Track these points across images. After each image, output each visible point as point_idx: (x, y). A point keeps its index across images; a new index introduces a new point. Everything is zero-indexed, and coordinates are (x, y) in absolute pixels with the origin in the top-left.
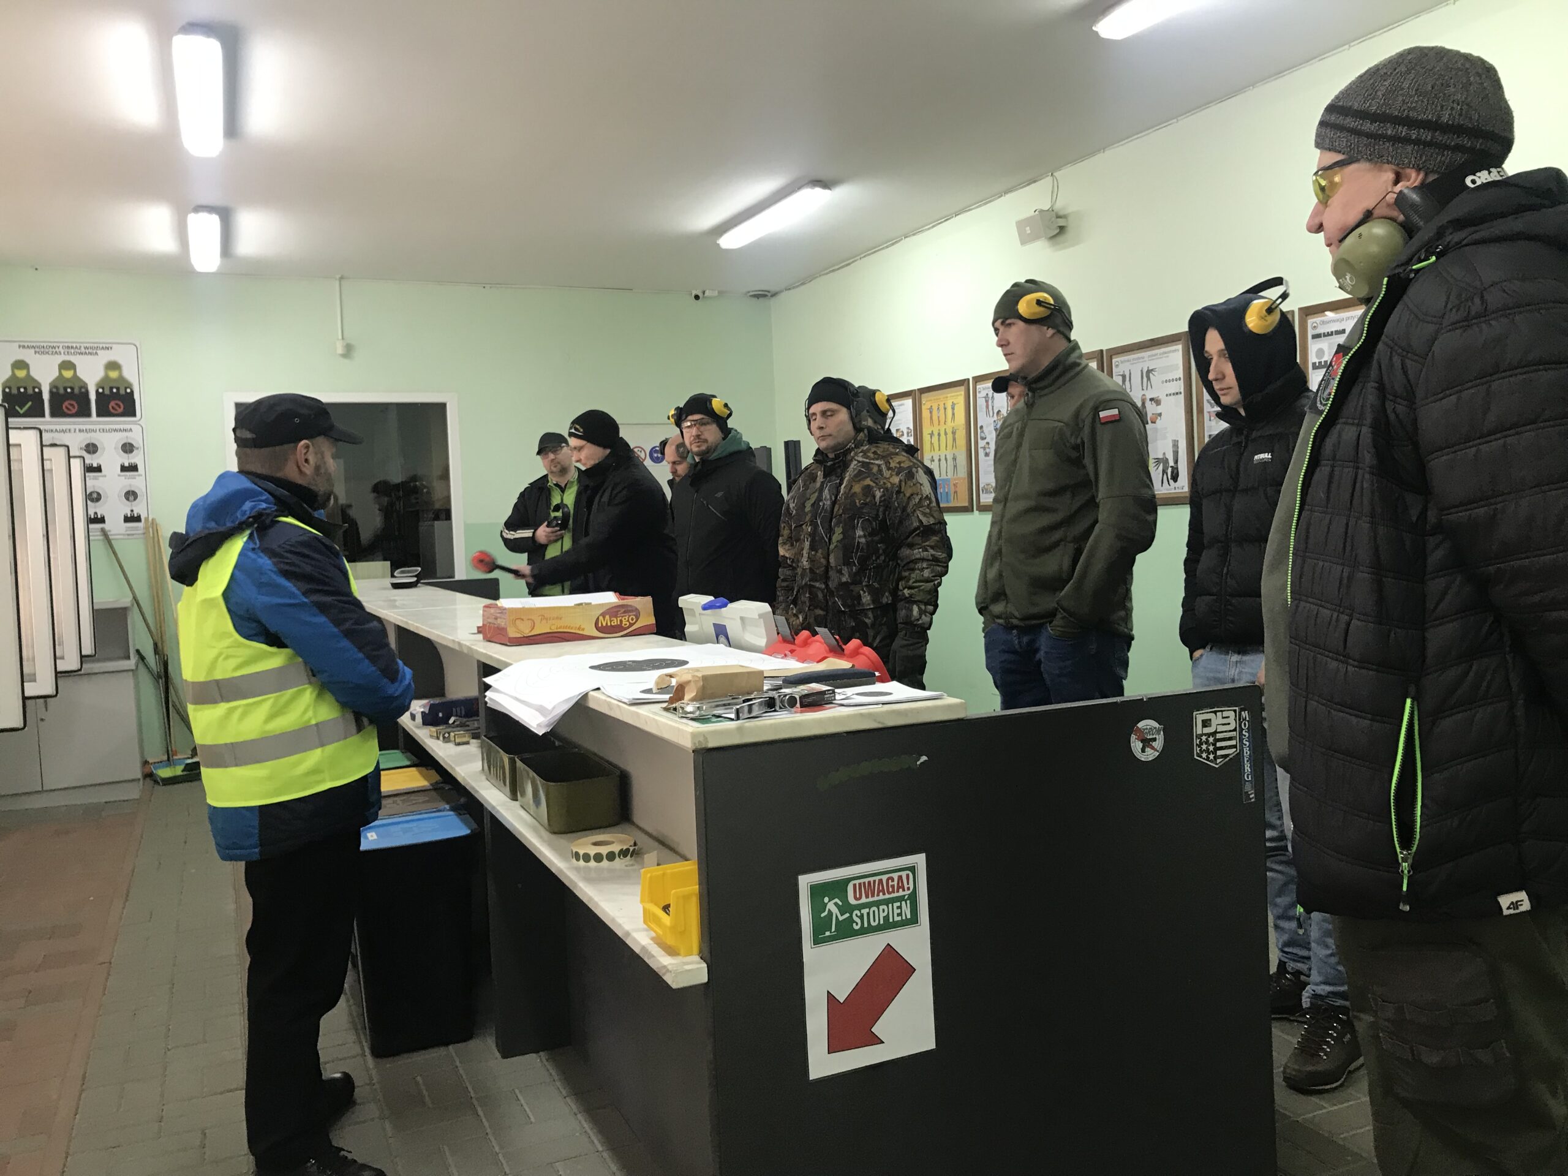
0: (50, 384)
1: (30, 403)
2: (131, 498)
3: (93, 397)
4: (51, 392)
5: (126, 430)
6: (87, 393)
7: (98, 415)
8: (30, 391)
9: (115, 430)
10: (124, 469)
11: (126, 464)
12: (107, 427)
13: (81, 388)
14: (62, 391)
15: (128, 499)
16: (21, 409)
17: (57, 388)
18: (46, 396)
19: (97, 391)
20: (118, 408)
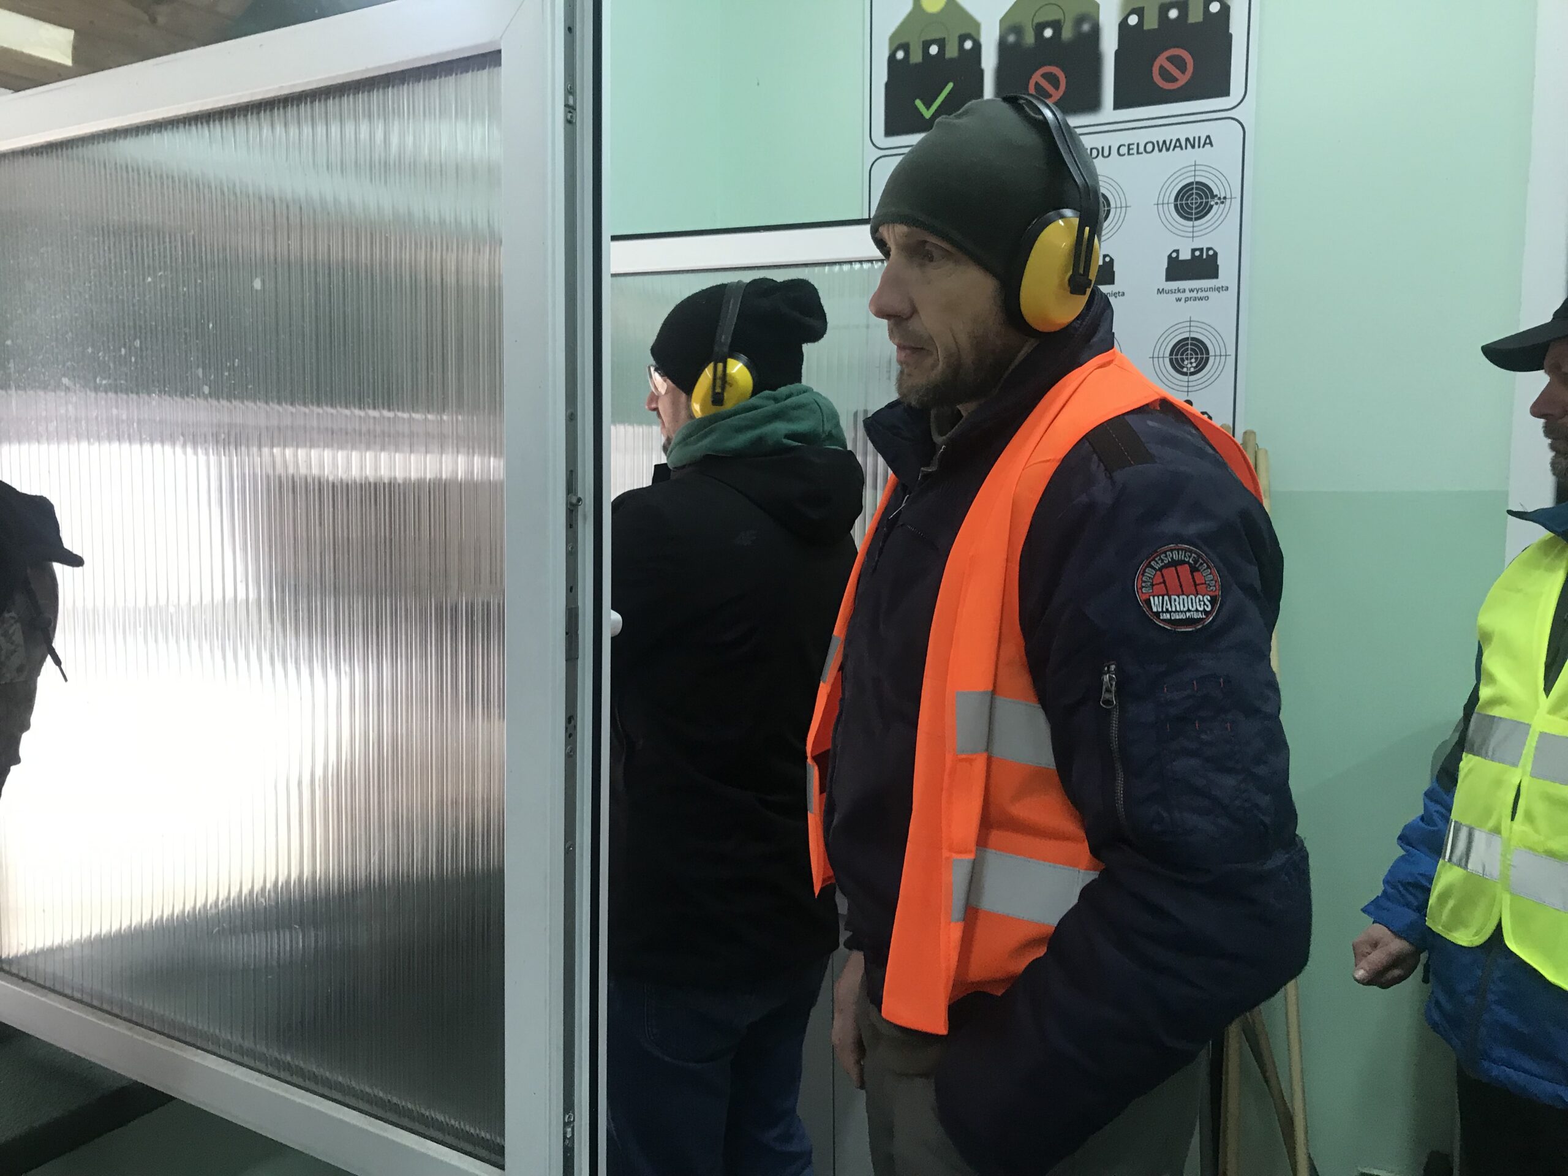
0: (1002, 21)
1: (950, 86)
2: (1190, 365)
3: (1109, 43)
4: (1003, 46)
5: (1191, 143)
6: (1095, 32)
7: (1120, 103)
8: (952, 52)
9: (1164, 146)
10: (1177, 269)
11: (1185, 255)
12: (1141, 137)
13: (1080, 20)
14: (1030, 39)
15: (1177, 366)
16: (928, 106)
17: (1017, 30)
18: (989, 61)
19: (1123, 25)
20: (1175, 72)
